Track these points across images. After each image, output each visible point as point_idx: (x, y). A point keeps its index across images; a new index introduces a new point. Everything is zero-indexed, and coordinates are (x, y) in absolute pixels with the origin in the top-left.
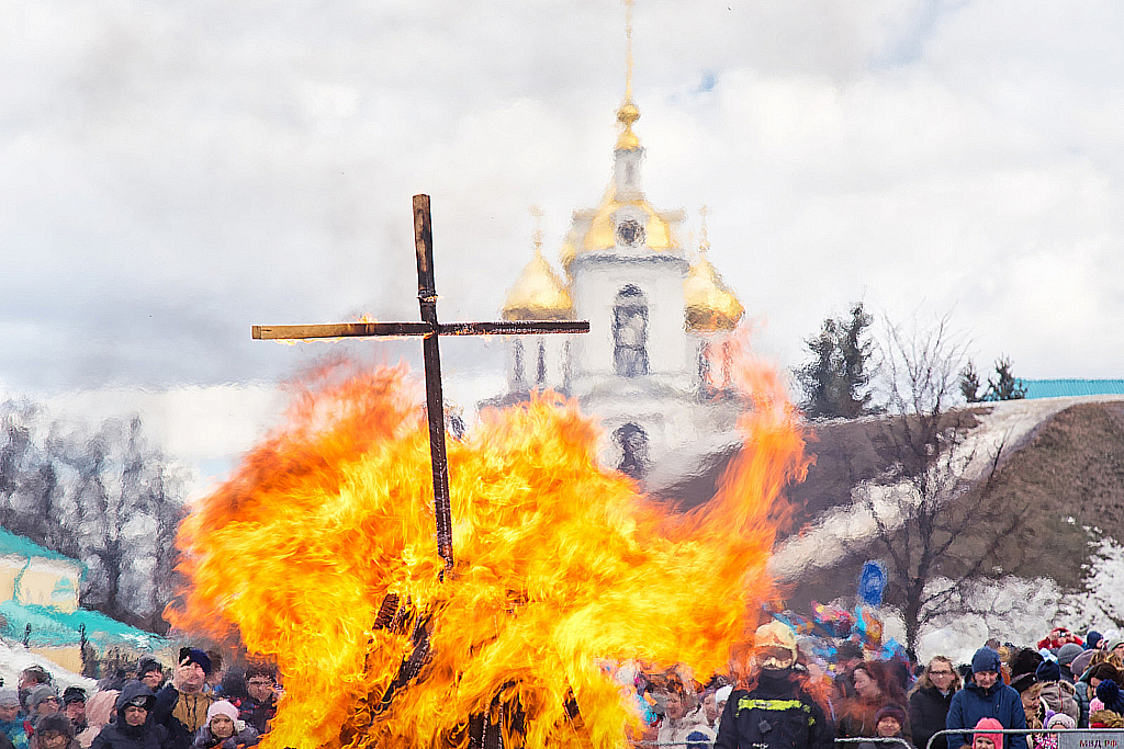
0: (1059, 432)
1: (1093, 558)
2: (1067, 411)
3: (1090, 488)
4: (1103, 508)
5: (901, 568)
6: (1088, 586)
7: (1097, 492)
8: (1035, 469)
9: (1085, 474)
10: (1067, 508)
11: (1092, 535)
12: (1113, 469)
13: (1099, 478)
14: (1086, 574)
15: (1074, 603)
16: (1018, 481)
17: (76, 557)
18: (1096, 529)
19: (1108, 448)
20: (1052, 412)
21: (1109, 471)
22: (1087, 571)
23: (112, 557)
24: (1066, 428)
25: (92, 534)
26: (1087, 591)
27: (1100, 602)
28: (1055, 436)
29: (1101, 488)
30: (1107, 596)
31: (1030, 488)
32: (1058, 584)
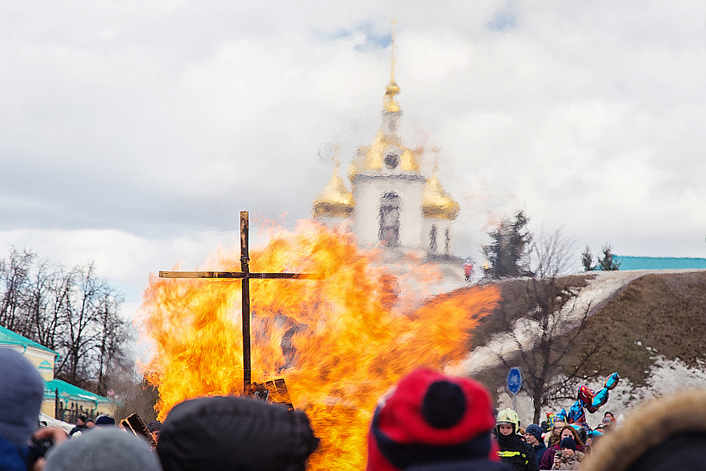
0: (635, 291)
1: (651, 367)
2: (641, 279)
3: (651, 324)
4: (659, 337)
5: (531, 372)
6: (648, 382)
7: (656, 327)
8: (619, 313)
9: (649, 316)
10: (638, 336)
11: (653, 353)
12: (665, 313)
13: (657, 319)
14: (647, 376)
15: (639, 392)
16: (609, 319)
17: (53, 348)
18: (654, 350)
19: (663, 301)
20: (631, 279)
21: (664, 315)
22: (648, 374)
23: (75, 348)
24: (639, 289)
25: (63, 332)
26: (647, 385)
27: (654, 392)
28: (632, 293)
29: (658, 325)
30: (659, 389)
31: (616, 323)
32: (631, 381)
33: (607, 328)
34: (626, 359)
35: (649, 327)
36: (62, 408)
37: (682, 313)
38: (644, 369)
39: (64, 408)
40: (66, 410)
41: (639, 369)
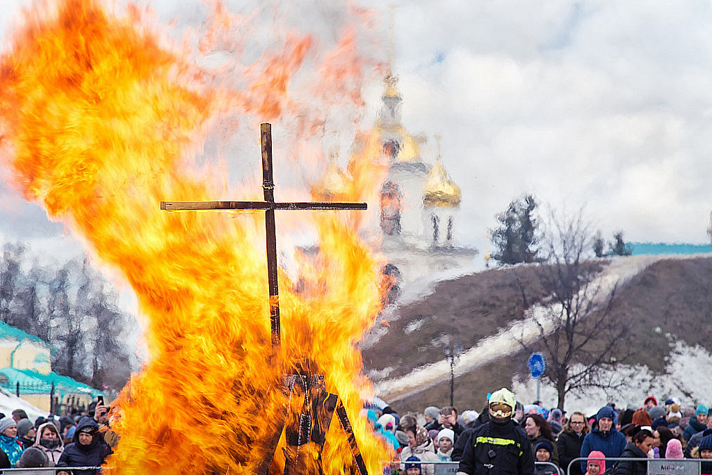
0: (652, 277)
1: (671, 354)
2: (658, 263)
4: (678, 324)
5: (554, 359)
6: (668, 370)
7: (675, 313)
9: (667, 302)
10: (656, 322)
11: (672, 340)
12: (684, 299)
13: (676, 304)
14: (667, 363)
15: (659, 381)
16: (626, 305)
18: (674, 336)
20: (647, 263)
21: (682, 301)
22: (668, 361)
24: (656, 274)
26: (667, 373)
27: (675, 381)
28: (649, 279)
29: (677, 311)
30: (680, 377)
31: (634, 310)
32: (650, 369)
33: (624, 315)
34: (645, 346)
35: (667, 314)
36: (57, 403)
37: (702, 299)
38: (663, 356)
39: (59, 402)
40: (61, 405)
41: (659, 356)
